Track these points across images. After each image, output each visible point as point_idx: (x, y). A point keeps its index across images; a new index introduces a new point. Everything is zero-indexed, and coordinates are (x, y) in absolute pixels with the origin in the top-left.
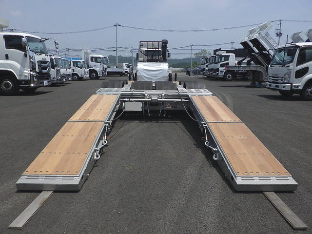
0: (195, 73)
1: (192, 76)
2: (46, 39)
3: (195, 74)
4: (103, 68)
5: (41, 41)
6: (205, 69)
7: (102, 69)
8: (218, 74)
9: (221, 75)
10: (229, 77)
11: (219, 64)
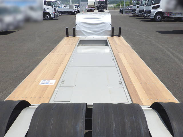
6: (136, 9)
7: (54, 11)
8: (149, 15)
9: (152, 16)
10: (159, 18)
11: (151, 7)
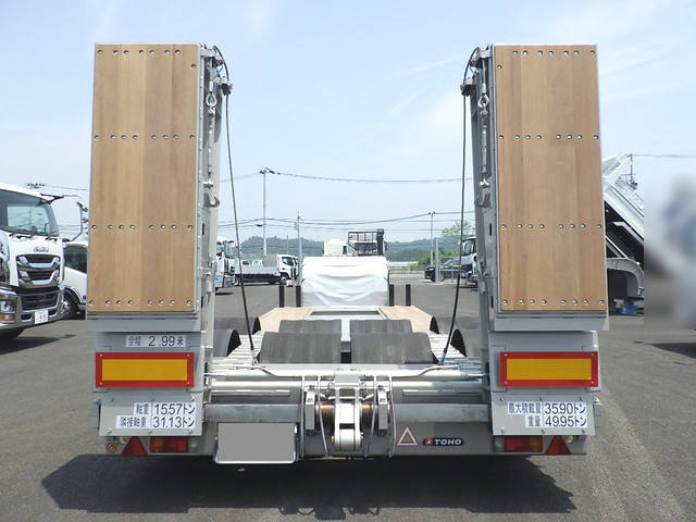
0: (446, 275)
1: (438, 283)
2: (57, 198)
3: (445, 278)
4: (226, 266)
5: (41, 203)
6: (471, 265)
7: (222, 270)
